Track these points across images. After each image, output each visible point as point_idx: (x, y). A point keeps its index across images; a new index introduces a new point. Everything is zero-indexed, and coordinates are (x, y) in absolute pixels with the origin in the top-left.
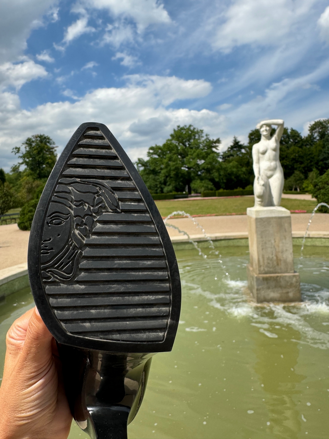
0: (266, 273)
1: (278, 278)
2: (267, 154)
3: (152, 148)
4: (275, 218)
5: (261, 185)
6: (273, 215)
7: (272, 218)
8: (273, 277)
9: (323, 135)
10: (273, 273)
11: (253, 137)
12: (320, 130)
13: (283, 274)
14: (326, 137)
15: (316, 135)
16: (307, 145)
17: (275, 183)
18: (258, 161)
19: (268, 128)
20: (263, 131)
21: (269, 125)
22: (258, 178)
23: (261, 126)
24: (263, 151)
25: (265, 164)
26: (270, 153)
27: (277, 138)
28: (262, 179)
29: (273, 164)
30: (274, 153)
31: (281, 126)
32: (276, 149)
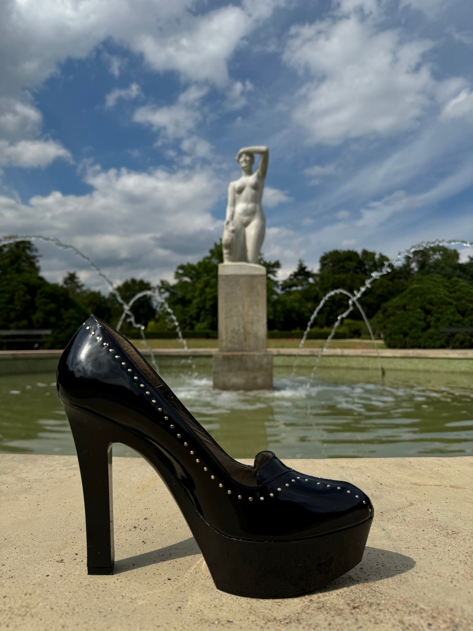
0: (229, 351)
1: (243, 358)
2: (244, 193)
3: (182, 267)
4: (246, 276)
5: (229, 232)
6: (244, 272)
8: (238, 356)
9: (422, 265)
10: (237, 350)
11: (325, 262)
12: (420, 259)
13: (251, 353)
14: (427, 268)
15: (414, 265)
16: (400, 278)
17: (251, 231)
18: (234, 203)
19: (248, 158)
20: (242, 162)
21: (250, 154)
22: (228, 223)
23: (240, 156)
24: (239, 188)
25: (241, 207)
26: (248, 192)
27: (260, 174)
28: (233, 225)
29: (250, 206)
30: (253, 191)
31: (265, 155)
32: (257, 187)
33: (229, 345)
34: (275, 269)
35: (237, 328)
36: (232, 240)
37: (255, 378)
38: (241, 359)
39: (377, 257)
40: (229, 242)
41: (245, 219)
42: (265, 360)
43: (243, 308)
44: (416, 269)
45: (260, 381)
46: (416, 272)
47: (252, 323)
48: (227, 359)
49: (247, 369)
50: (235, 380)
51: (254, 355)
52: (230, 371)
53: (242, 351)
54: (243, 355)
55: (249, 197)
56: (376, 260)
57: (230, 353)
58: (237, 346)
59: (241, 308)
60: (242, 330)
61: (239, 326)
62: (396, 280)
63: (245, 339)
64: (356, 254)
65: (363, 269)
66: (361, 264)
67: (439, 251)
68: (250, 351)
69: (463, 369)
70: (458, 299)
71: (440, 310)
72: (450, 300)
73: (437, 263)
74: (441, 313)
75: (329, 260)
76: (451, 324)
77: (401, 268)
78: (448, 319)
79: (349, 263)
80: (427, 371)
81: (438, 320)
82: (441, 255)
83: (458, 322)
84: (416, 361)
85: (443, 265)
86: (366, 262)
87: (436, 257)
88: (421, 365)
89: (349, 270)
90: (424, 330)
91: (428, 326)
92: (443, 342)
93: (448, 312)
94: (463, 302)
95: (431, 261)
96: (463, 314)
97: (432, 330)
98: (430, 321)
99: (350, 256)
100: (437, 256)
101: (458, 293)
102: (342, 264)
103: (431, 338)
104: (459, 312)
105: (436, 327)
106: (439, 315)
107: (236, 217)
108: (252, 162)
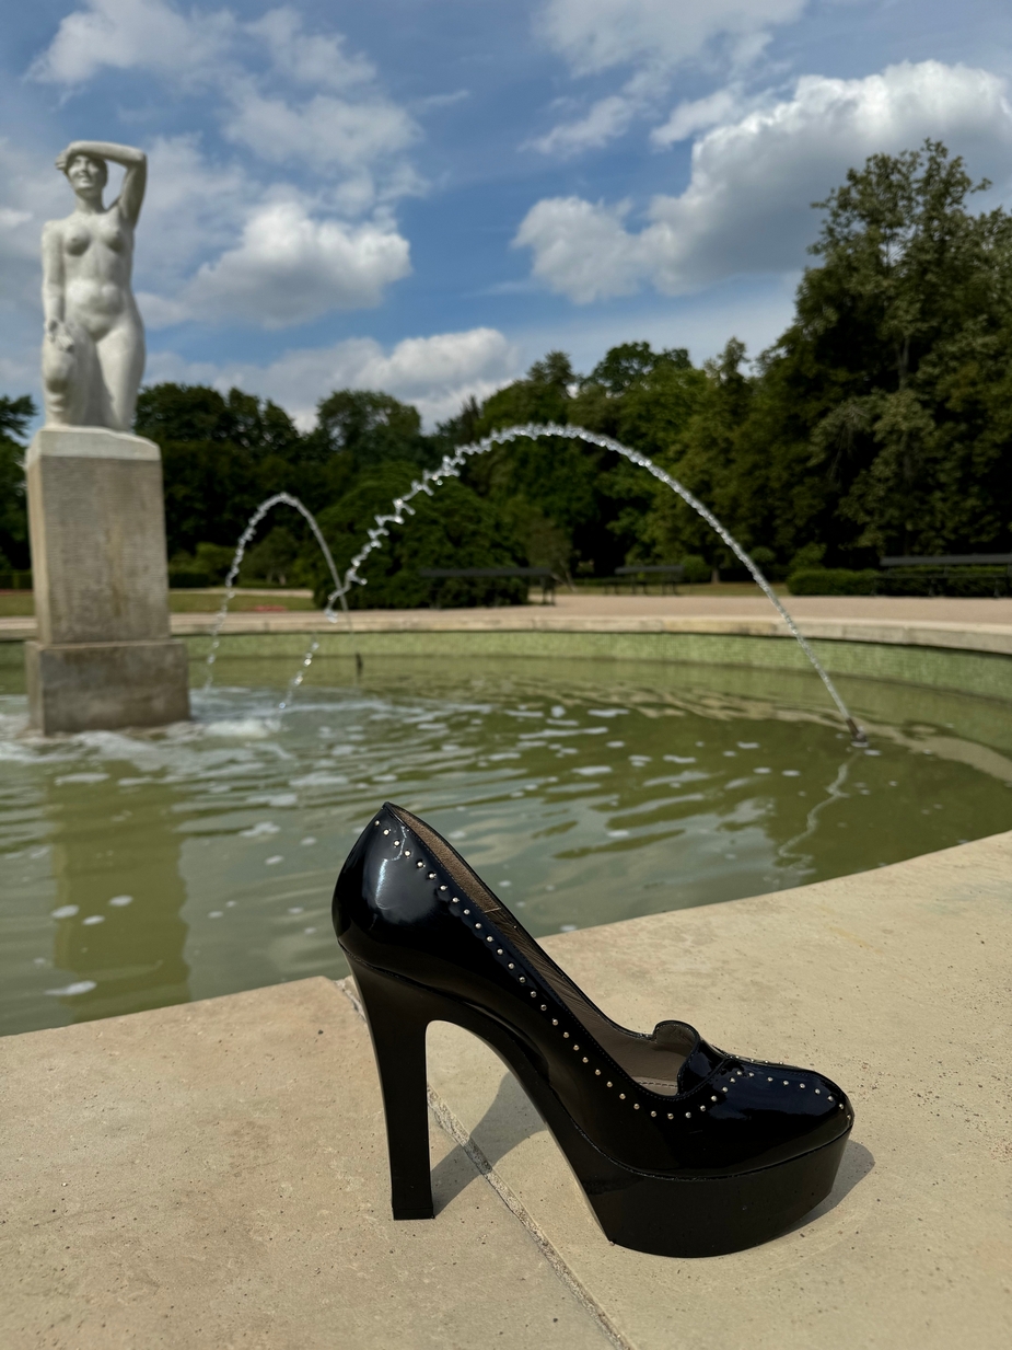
0: (76, 640)
1: (117, 655)
2: (89, 255)
5: (61, 349)
6: (103, 453)
7: (100, 461)
8: (102, 652)
9: (353, 435)
10: (100, 639)
11: (148, 409)
12: (348, 421)
13: (136, 644)
14: (361, 441)
15: (336, 432)
16: (310, 458)
17: (112, 352)
18: (61, 277)
19: (93, 169)
20: (77, 175)
21: (98, 160)
22: (54, 326)
23: (72, 159)
24: (74, 240)
25: (81, 289)
26: (97, 254)
27: (125, 214)
28: (68, 332)
29: (108, 290)
30: (111, 255)
31: (138, 170)
32: (120, 245)
33: (78, 628)
34: (21, 417)
35: (94, 587)
36: (71, 370)
37: (148, 699)
38: (108, 658)
39: (262, 407)
40: (63, 375)
41: (96, 321)
42: (170, 658)
43: (109, 539)
44: (341, 442)
45: (159, 705)
46: (340, 447)
47: (133, 573)
48: (75, 660)
49: (127, 681)
50: (98, 708)
51: (142, 648)
52: (85, 687)
53: (111, 639)
54: (115, 649)
55: (103, 266)
56: (261, 414)
57: (82, 646)
58: (97, 629)
59: (101, 539)
60: (108, 592)
61: (99, 582)
62: (303, 463)
63: (118, 612)
64: (216, 396)
65: (233, 433)
66: (228, 420)
67: (385, 407)
68: (129, 639)
69: (492, 650)
70: (448, 513)
71: (418, 535)
72: (434, 515)
73: (381, 432)
74: (419, 540)
75: (156, 405)
76: (437, 562)
77: (311, 437)
78: (433, 552)
79: (202, 415)
80: (429, 656)
81: (415, 553)
82: (388, 415)
83: (449, 557)
84: (409, 638)
85: (391, 436)
86: (240, 417)
87: (378, 418)
88: (418, 645)
89: (203, 431)
90: (391, 572)
91: (396, 566)
92: (424, 595)
93: (432, 538)
94: (457, 519)
95: (370, 428)
96: (457, 542)
97: (403, 574)
98: (400, 557)
99: (204, 399)
100: (382, 418)
101: (448, 502)
102: (186, 417)
103: (403, 588)
104: (450, 538)
105: (412, 567)
106: (415, 545)
107: (70, 312)
108: (101, 179)
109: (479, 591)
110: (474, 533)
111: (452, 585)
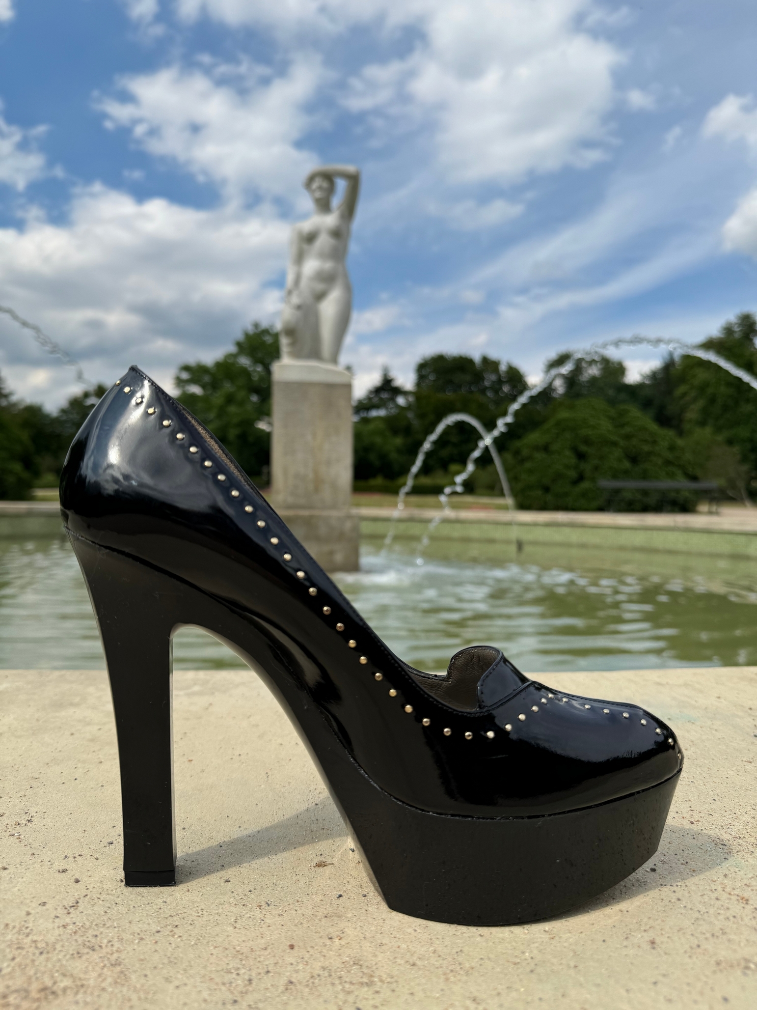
2: (318, 243)
3: (186, 368)
4: (319, 384)
5: (292, 307)
6: (314, 378)
7: (313, 384)
8: (304, 517)
9: (571, 385)
10: (304, 508)
11: (424, 373)
13: (326, 513)
14: (577, 389)
15: (558, 384)
17: (329, 309)
18: (300, 259)
19: (325, 184)
20: (315, 189)
21: (329, 177)
22: (290, 292)
23: (312, 179)
24: (309, 234)
25: (311, 266)
26: (324, 241)
27: (346, 213)
28: (299, 296)
29: (328, 265)
30: (332, 241)
31: (354, 180)
32: (338, 234)
33: (290, 500)
35: (302, 471)
36: (298, 320)
37: (332, 553)
38: (309, 522)
39: (503, 368)
40: (292, 326)
41: (320, 287)
42: (348, 525)
43: (314, 439)
45: (339, 558)
46: (560, 395)
47: (329, 463)
49: (319, 539)
51: (330, 516)
53: (310, 507)
54: (312, 516)
55: (327, 249)
56: (501, 373)
58: (302, 501)
59: (310, 438)
60: (311, 476)
61: (306, 468)
63: (317, 490)
64: (471, 362)
65: (481, 387)
66: (478, 377)
68: (324, 509)
70: (628, 437)
71: (599, 454)
72: (614, 438)
73: (593, 380)
74: (601, 458)
75: (430, 369)
78: (612, 467)
79: (460, 375)
81: (597, 468)
82: (599, 369)
83: (626, 472)
85: (602, 385)
86: (486, 375)
87: (591, 372)
89: (460, 386)
90: (575, 483)
91: (581, 478)
92: (602, 501)
93: (612, 457)
94: (635, 441)
95: (585, 378)
96: (634, 459)
97: (585, 485)
98: (585, 471)
99: (462, 364)
100: (595, 371)
101: (628, 428)
102: (449, 376)
103: (584, 496)
104: (628, 457)
105: (593, 480)
106: (598, 462)
107: (304, 283)
108: (331, 190)
109: (652, 500)
110: (649, 454)
111: (628, 495)
